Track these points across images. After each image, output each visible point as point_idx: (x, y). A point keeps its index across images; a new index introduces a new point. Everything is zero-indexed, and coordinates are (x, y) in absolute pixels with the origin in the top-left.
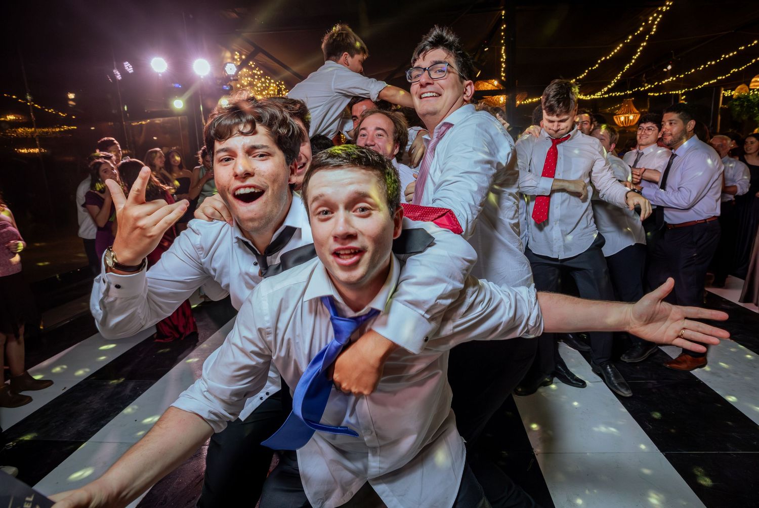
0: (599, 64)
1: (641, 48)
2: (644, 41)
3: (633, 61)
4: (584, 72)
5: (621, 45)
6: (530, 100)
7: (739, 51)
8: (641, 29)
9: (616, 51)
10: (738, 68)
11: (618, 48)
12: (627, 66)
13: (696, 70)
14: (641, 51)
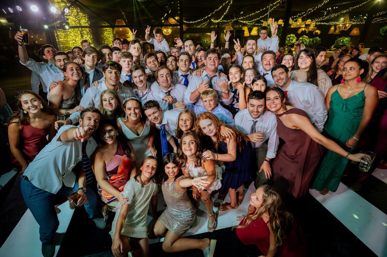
0: (215, 12)
1: (228, 8)
2: (229, 5)
3: (227, 12)
4: (210, 14)
5: (221, 6)
6: (192, 22)
7: (260, 11)
8: (227, 2)
9: (220, 8)
10: (262, 16)
11: (221, 7)
12: (225, 13)
13: (249, 16)
14: (228, 9)
